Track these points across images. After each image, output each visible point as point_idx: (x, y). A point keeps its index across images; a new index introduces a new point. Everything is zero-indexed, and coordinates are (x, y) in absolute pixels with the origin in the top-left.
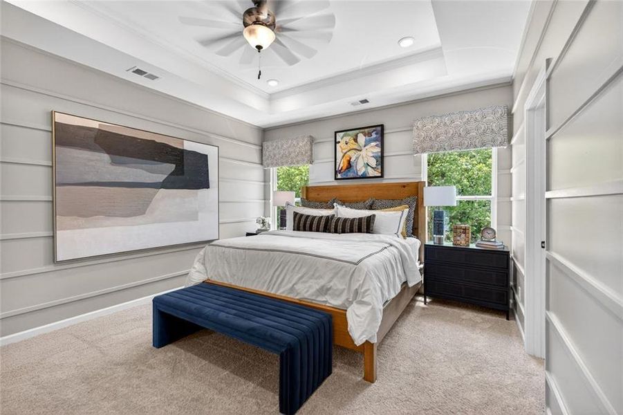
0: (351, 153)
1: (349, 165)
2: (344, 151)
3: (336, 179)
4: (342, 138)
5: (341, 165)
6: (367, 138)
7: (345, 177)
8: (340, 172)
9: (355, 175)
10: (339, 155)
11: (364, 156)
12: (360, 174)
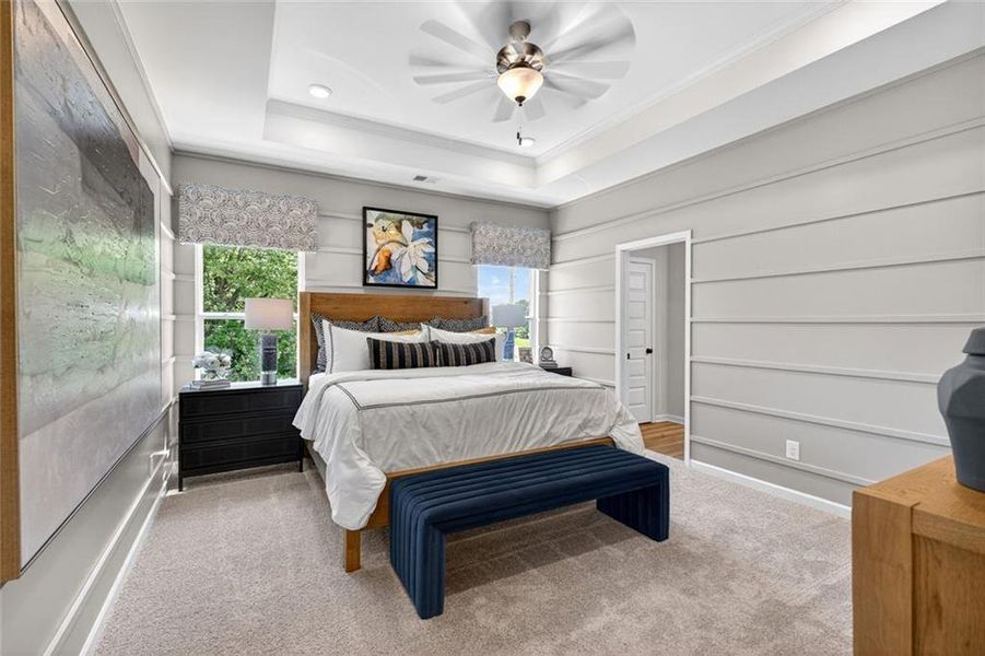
0: (391, 247)
1: (389, 265)
2: (381, 242)
3: (365, 283)
4: (377, 220)
5: (375, 263)
6: (417, 230)
7: (381, 282)
8: (373, 273)
9: (397, 281)
10: (372, 247)
11: (412, 255)
12: (406, 279)
